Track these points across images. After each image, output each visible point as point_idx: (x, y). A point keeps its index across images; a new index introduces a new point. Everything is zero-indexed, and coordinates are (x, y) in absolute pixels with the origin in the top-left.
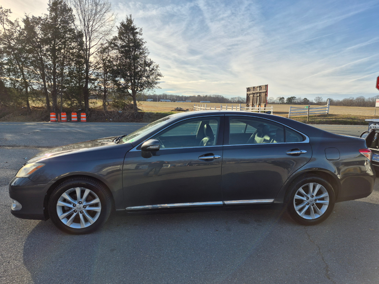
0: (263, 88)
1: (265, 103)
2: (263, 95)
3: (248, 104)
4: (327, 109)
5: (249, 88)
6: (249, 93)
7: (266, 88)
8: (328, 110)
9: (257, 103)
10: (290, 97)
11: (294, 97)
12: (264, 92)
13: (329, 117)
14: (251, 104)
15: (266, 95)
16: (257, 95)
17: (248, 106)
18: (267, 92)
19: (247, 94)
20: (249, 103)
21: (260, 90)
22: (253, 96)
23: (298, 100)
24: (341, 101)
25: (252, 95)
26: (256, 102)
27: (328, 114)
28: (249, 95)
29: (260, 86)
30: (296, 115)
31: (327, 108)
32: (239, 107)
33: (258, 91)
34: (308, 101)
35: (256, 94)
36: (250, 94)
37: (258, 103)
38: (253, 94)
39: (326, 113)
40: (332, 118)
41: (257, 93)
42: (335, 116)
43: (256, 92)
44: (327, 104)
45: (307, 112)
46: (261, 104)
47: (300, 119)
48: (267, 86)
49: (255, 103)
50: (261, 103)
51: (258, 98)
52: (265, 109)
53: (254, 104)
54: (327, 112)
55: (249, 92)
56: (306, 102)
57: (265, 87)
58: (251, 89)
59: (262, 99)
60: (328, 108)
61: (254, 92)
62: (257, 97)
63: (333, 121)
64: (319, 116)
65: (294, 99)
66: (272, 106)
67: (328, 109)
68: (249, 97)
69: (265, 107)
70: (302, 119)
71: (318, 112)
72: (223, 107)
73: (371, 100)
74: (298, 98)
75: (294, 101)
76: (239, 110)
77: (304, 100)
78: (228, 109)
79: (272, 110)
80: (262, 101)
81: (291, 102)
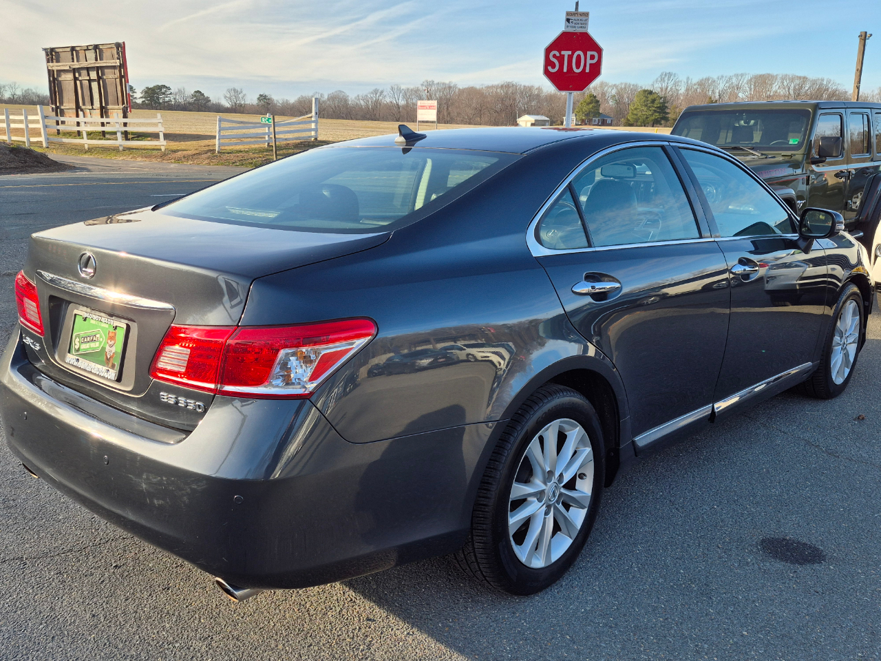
0: (106, 54)
1: (123, 103)
2: (111, 76)
3: (57, 108)
4: (313, 126)
5: (52, 50)
6: (55, 66)
7: (118, 53)
8: (316, 130)
9: (92, 104)
10: (151, 86)
11: (164, 86)
12: (114, 67)
14: (68, 104)
15: (124, 77)
16: (89, 75)
17: (59, 111)
18: (123, 66)
19: (50, 72)
20: (61, 103)
21: (96, 60)
22: (76, 79)
23: (177, 98)
24: (293, 104)
25: (70, 76)
26: (87, 99)
27: (316, 139)
28: (59, 75)
29: (96, 47)
30: (236, 144)
31: (313, 122)
32: (39, 117)
33: (91, 62)
34: (208, 100)
35: (84, 72)
36: (59, 72)
37: (97, 104)
38: (74, 71)
39: (311, 137)
41: (88, 69)
43: (84, 64)
44: (311, 112)
45: (265, 134)
46: (109, 107)
47: (251, 155)
48: (120, 47)
49: (84, 104)
50: (107, 103)
51: (95, 85)
52: (125, 124)
53: (83, 107)
54: (313, 133)
55: (55, 64)
56: (200, 104)
57: (115, 51)
58: (62, 55)
59: (111, 89)
60: (316, 122)
61: (76, 65)
62: (90, 81)
64: (297, 146)
65: (164, 94)
66: (159, 115)
67: (316, 125)
68: (60, 83)
69: (125, 116)
70: (256, 155)
71: (296, 135)
73: (362, 102)
74: (177, 90)
75: (167, 99)
76: (40, 126)
77: (193, 96)
78: (13, 126)
79: (160, 129)
80: (110, 98)
81: (156, 103)
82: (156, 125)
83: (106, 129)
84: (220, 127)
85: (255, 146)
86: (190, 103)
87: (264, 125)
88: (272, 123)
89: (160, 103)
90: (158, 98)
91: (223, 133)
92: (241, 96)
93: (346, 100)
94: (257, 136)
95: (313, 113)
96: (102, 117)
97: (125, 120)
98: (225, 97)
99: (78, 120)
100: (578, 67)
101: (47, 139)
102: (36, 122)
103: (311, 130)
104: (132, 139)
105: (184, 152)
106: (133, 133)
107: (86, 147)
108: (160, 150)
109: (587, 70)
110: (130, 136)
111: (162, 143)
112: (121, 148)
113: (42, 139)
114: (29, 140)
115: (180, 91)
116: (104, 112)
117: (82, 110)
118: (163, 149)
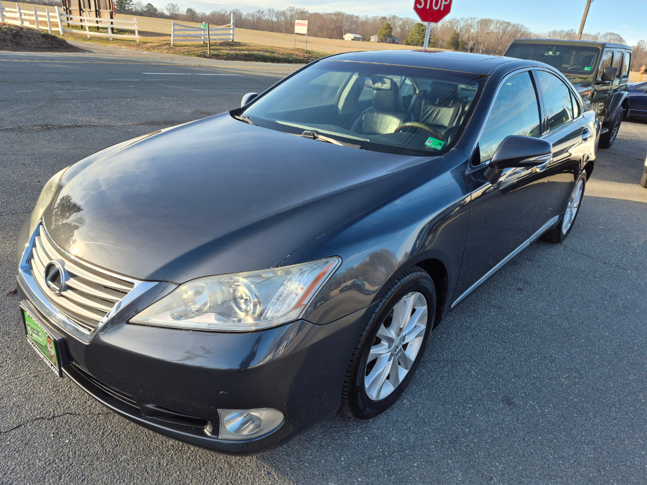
1: (110, 9)
3: (67, 9)
4: (231, 32)
8: (233, 35)
9: (90, 8)
13: (238, 48)
14: (74, 7)
17: (68, 11)
20: (70, 6)
23: (137, 7)
24: (208, 16)
26: (87, 4)
27: (233, 40)
30: (183, 41)
31: (232, 29)
32: (57, 14)
34: (155, 10)
37: (93, 8)
39: (230, 39)
40: (243, 50)
42: (245, 45)
44: (230, 23)
45: (202, 35)
46: (102, 10)
49: (84, 7)
50: (99, 8)
52: (112, 23)
53: (84, 10)
54: (231, 37)
56: (152, 12)
63: (246, 55)
64: (221, 44)
65: (128, 4)
66: (135, 20)
67: (233, 32)
69: (112, 18)
71: (220, 37)
72: (7, 9)
73: (251, 18)
74: (136, 2)
75: (130, 8)
76: (58, 20)
77: (147, 7)
78: (39, 19)
79: (136, 28)
80: (102, 5)
81: (123, 9)
82: (133, 25)
83: (99, 25)
84: (174, 29)
85: (196, 43)
86: (145, 12)
87: (201, 29)
88: (207, 29)
89: (126, 10)
90: (125, 7)
91: (176, 33)
92: (176, 8)
93: (241, 16)
94: (197, 36)
95: (232, 23)
96: (97, 17)
97: (112, 20)
98: (167, 9)
99: (82, 18)
100: (436, 6)
101: (63, 30)
102: (55, 17)
103: (230, 34)
104: (117, 33)
105: (152, 44)
106: (117, 29)
107: (89, 37)
108: (136, 41)
109: (442, 9)
110: (115, 31)
111: (137, 37)
112: (111, 39)
113: (60, 29)
114: (50, 29)
115: (138, 3)
116: (98, 14)
117: (83, 12)
118: (138, 41)
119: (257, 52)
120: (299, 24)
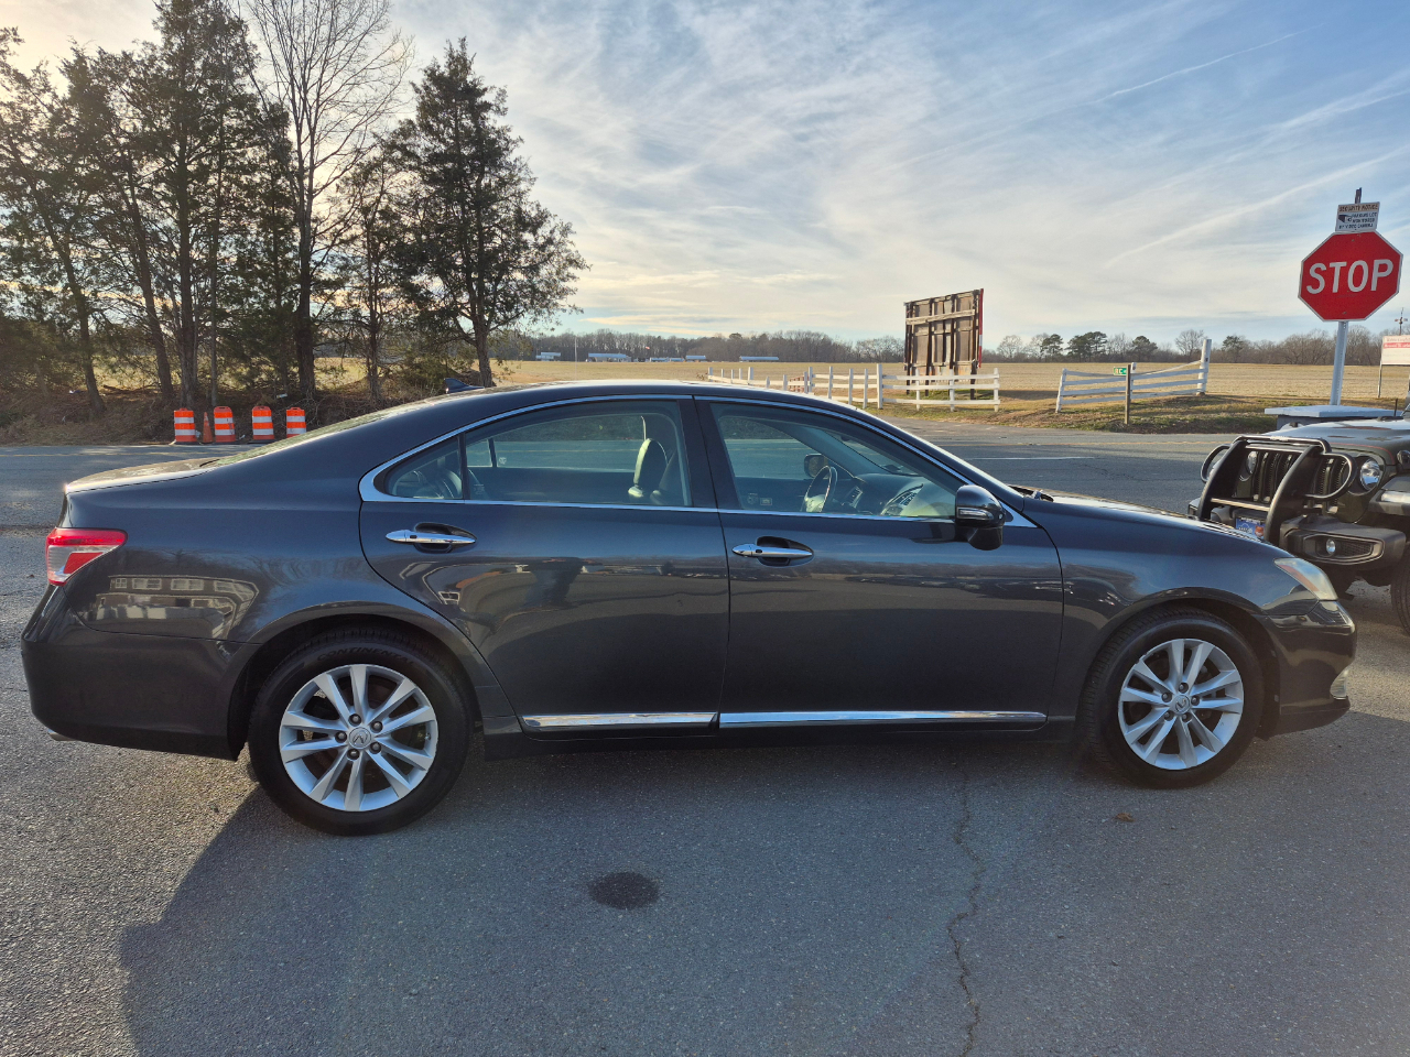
0: (964, 303)
1: (974, 358)
2: (965, 327)
3: (910, 365)
4: (1200, 376)
5: (913, 303)
6: (915, 320)
7: (975, 302)
8: (1204, 382)
9: (944, 360)
11: (1098, 334)
12: (969, 318)
13: (1208, 407)
14: (921, 362)
15: (977, 328)
16: (944, 328)
17: (910, 370)
18: (979, 315)
19: (908, 328)
20: (915, 361)
21: (953, 311)
22: (931, 333)
23: (1113, 346)
24: (1278, 347)
25: (926, 331)
26: (940, 354)
27: (1202, 393)
28: (916, 331)
29: (954, 297)
30: (1084, 402)
31: (1201, 371)
32: (877, 377)
33: (949, 314)
34: (1153, 346)
35: (940, 326)
36: (917, 326)
37: (948, 360)
38: (930, 325)
39: (1196, 390)
40: (1217, 412)
41: (944, 322)
42: (1230, 401)
43: (940, 316)
44: (1199, 359)
45: (1124, 388)
46: (960, 362)
47: (1098, 415)
48: (978, 294)
49: (936, 361)
50: (958, 359)
51: (949, 338)
52: (973, 382)
53: (934, 364)
54: (1199, 386)
55: (914, 318)
56: (1144, 352)
57: (972, 300)
58: (921, 308)
59: (964, 343)
60: (1205, 372)
61: (933, 318)
62: (945, 335)
63: (1219, 422)
64: (1169, 403)
65: (1097, 342)
66: (996, 371)
67: (1204, 376)
68: (916, 338)
69: (974, 372)
70: (1104, 415)
71: (1169, 390)
72: (818, 376)
74: (1114, 337)
75: (1100, 349)
76: (877, 386)
77: (1134, 343)
78: (835, 386)
79: (995, 386)
80: (963, 352)
83: (975, 387)
84: (1063, 381)
85: (1110, 404)
86: (1128, 353)
88: (1127, 375)
91: (1067, 389)
94: (1111, 392)
95: (1202, 360)
97: (974, 377)
98: (1178, 342)
100: (1357, 283)
101: (882, 400)
102: (874, 381)
103: (1196, 382)
104: (979, 398)
105: (1018, 413)
106: (979, 391)
107: (918, 407)
108: (993, 409)
109: (1374, 288)
110: (976, 394)
111: (996, 402)
112: (952, 409)
113: (877, 400)
114: (866, 400)
115: (1117, 338)
116: (954, 366)
117: (933, 367)
118: (996, 409)
119: (1254, 414)
120: (1391, 345)
